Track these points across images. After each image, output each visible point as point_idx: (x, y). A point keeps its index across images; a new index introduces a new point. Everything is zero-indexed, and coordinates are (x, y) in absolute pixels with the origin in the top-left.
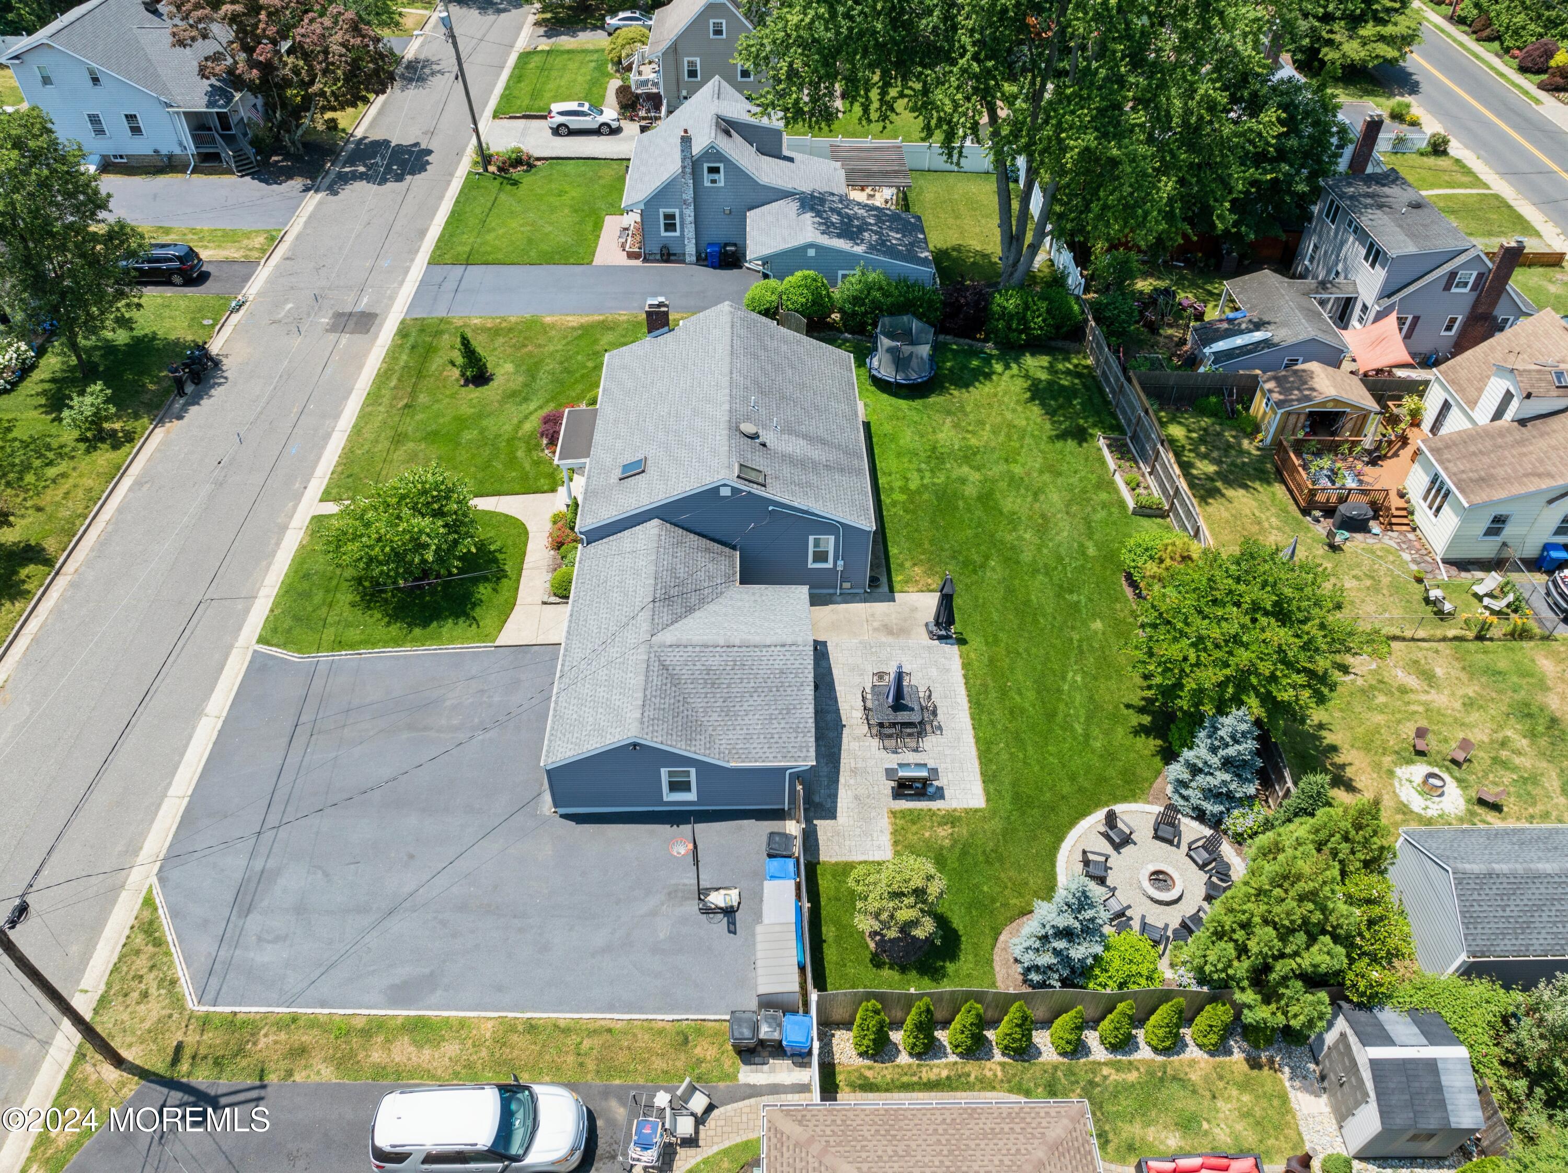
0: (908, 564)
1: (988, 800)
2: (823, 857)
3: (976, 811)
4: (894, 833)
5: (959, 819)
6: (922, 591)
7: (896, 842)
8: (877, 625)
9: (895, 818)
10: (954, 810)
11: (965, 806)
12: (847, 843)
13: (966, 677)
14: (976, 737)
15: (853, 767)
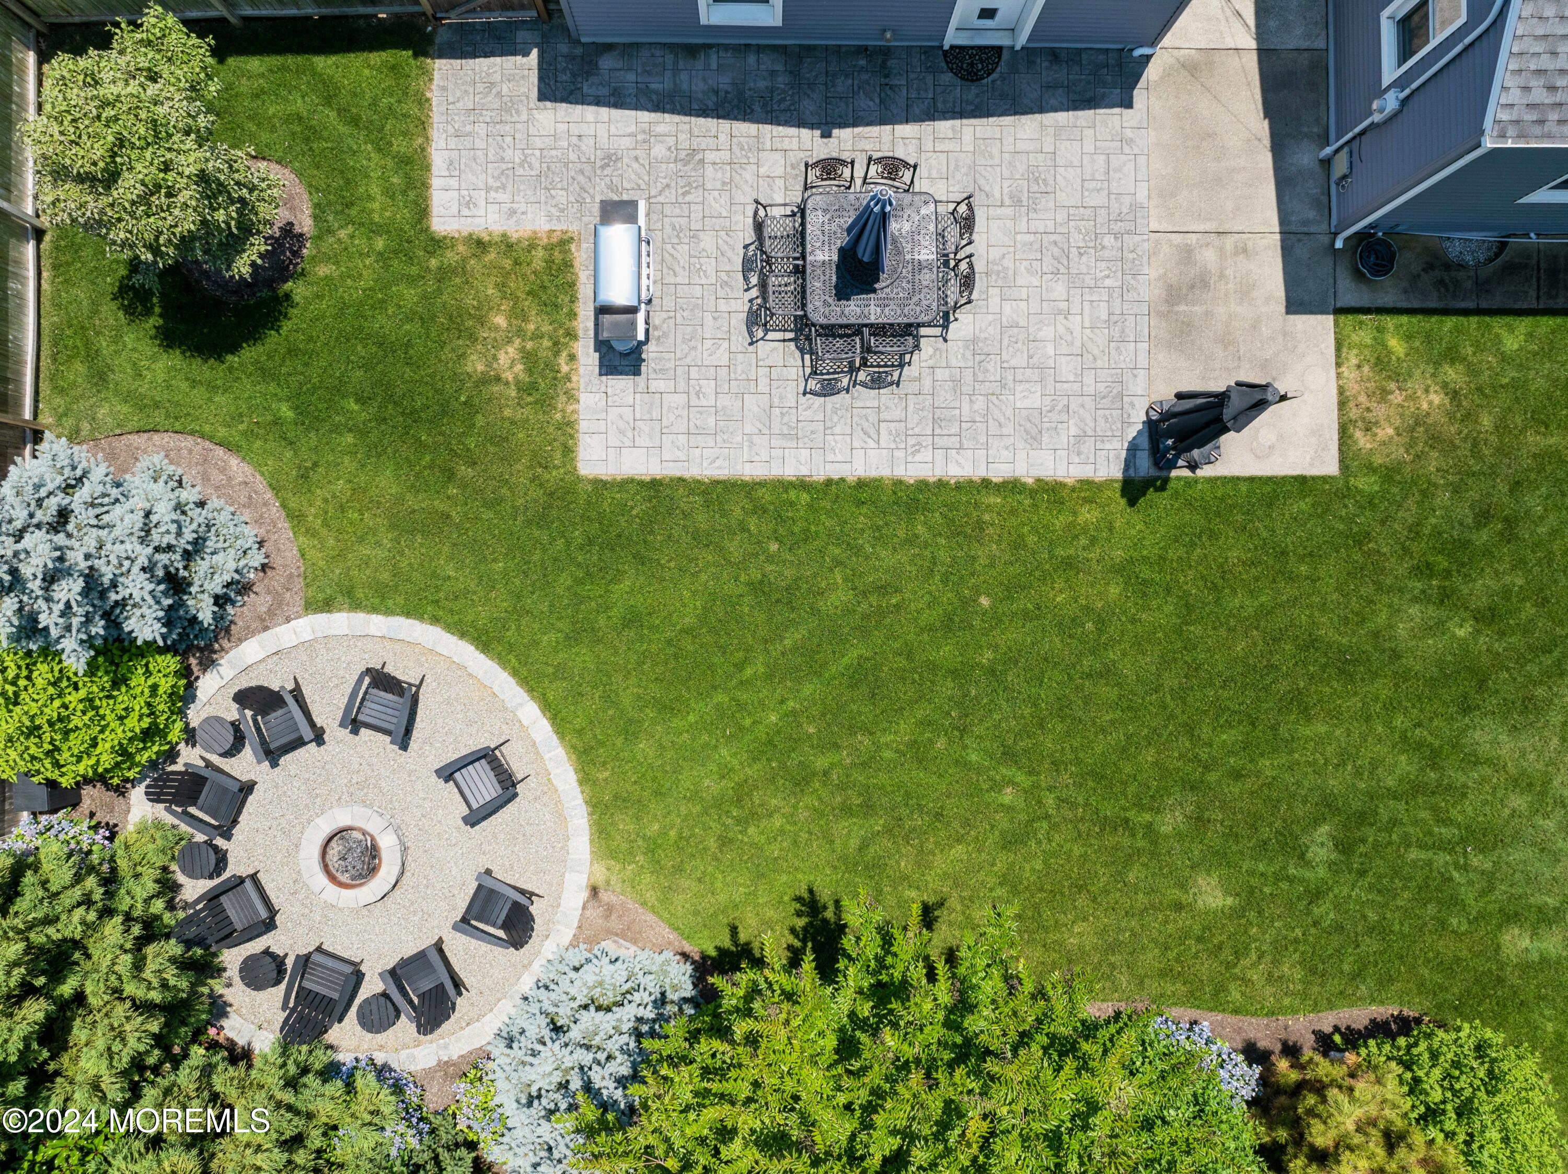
0: (1452, 374)
1: (600, 485)
2: (442, 68)
3: (568, 451)
4: (507, 245)
5: (545, 403)
6: (1342, 404)
7: (479, 245)
8: (1208, 257)
9: (549, 248)
10: (571, 397)
11: (583, 426)
12: (481, 129)
13: (1012, 487)
14: (803, 485)
15: (710, 156)
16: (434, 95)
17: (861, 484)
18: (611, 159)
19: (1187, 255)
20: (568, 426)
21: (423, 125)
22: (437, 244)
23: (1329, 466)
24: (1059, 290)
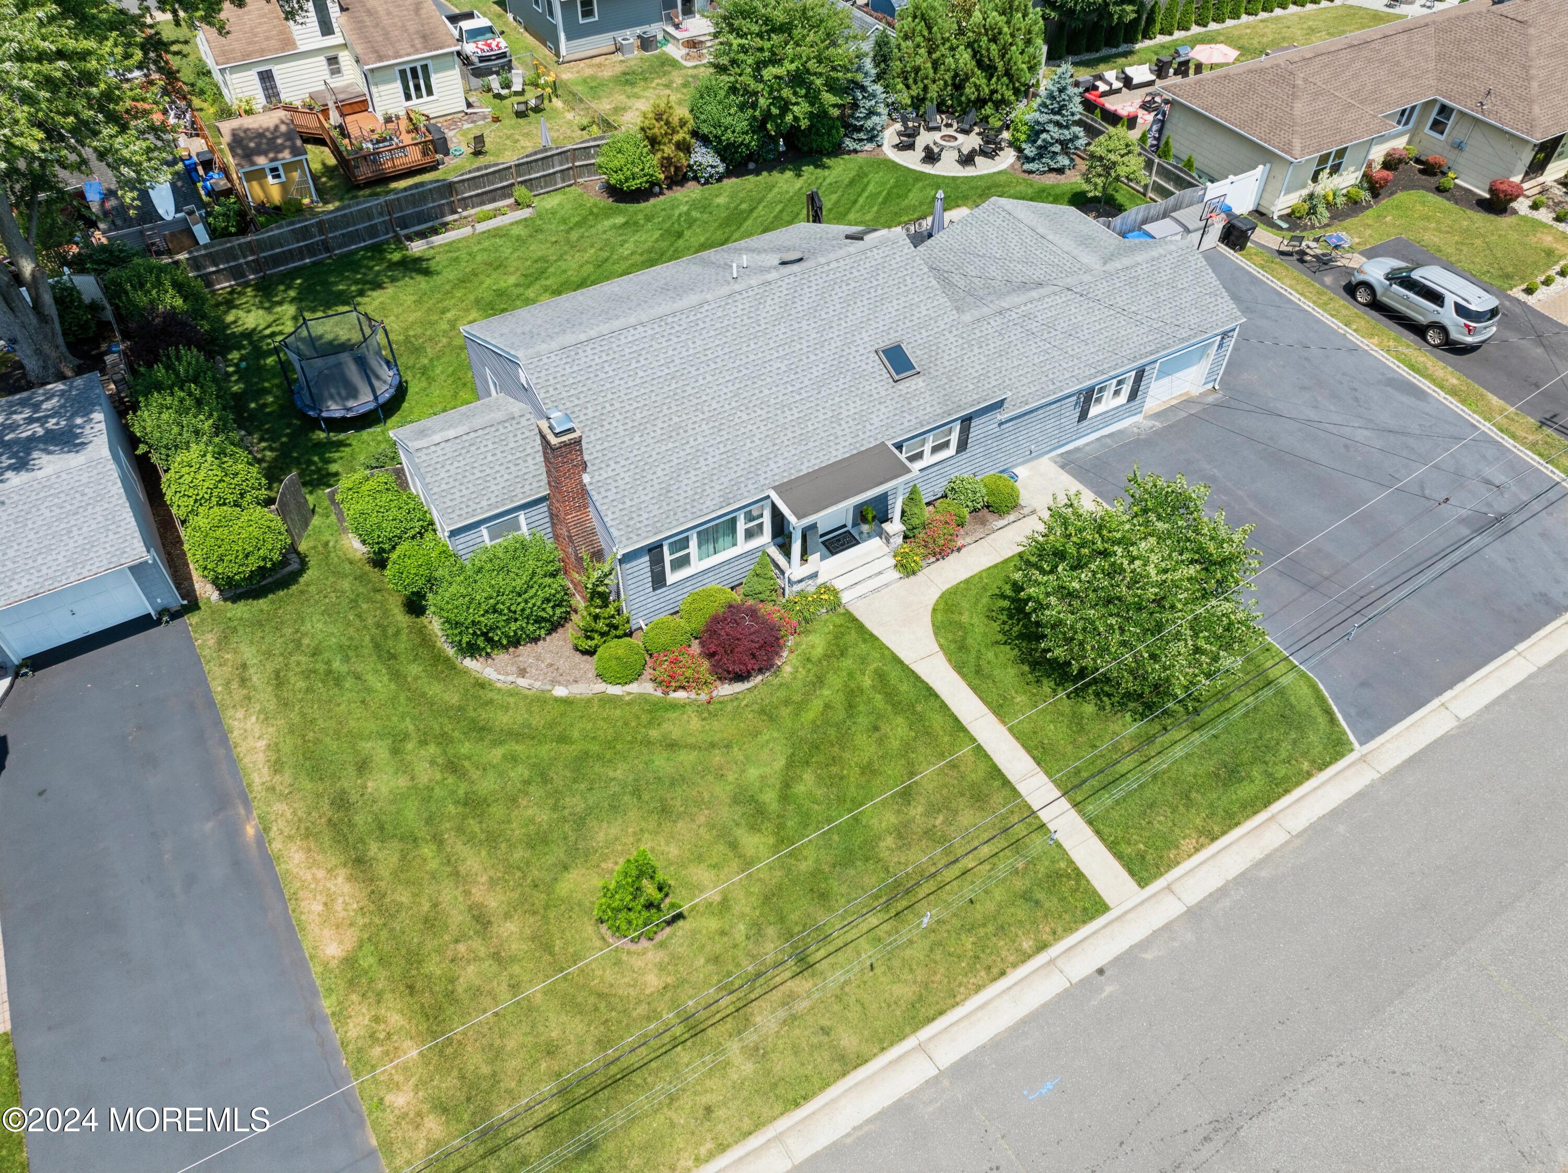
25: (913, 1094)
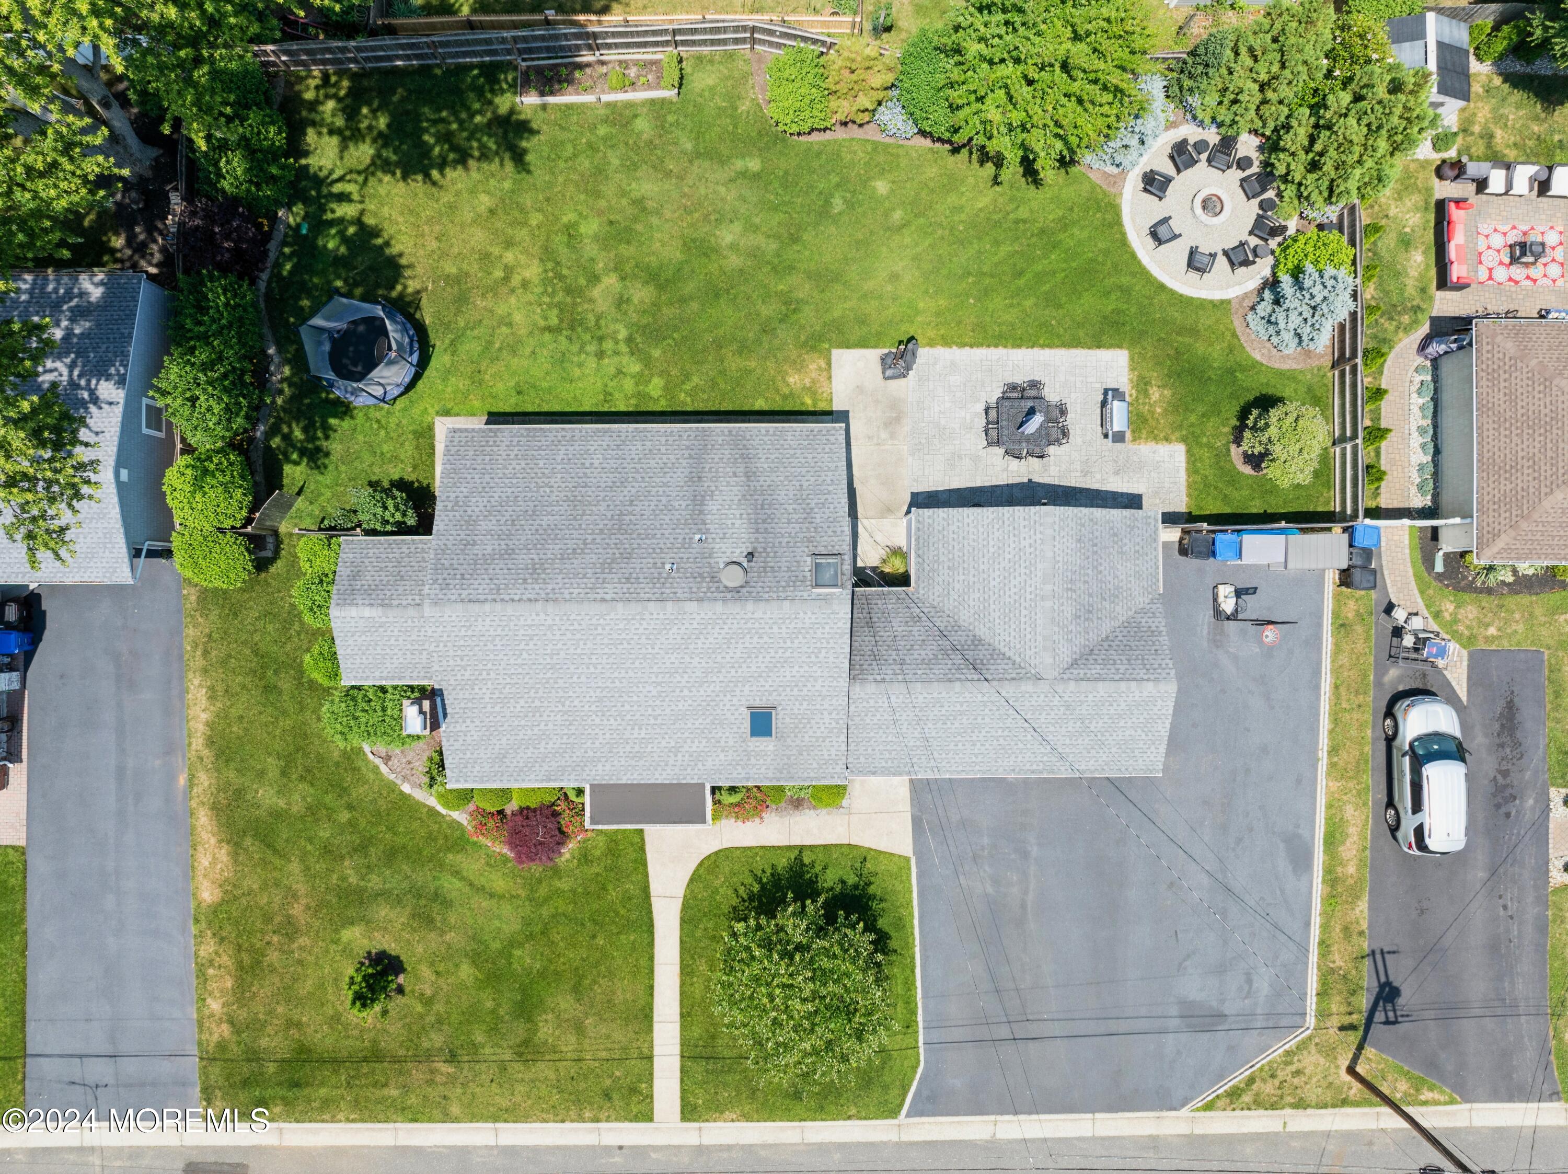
0: (785, 390)
1: (1120, 347)
2: (1182, 508)
3: (1132, 359)
4: (1156, 439)
5: (1141, 377)
6: (830, 378)
7: (1167, 439)
8: (884, 435)
9: (1140, 438)
10: (1131, 381)
11: (1126, 370)
12: (1167, 485)
13: (962, 345)
14: (1043, 346)
15: (1078, 474)
16: (1185, 499)
17: (1019, 346)
18: (1117, 473)
19: (892, 436)
20: (1132, 369)
21: (1189, 487)
22: (1184, 440)
23: (836, 353)
24: (943, 422)
25: (475, 1147)
